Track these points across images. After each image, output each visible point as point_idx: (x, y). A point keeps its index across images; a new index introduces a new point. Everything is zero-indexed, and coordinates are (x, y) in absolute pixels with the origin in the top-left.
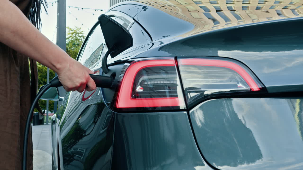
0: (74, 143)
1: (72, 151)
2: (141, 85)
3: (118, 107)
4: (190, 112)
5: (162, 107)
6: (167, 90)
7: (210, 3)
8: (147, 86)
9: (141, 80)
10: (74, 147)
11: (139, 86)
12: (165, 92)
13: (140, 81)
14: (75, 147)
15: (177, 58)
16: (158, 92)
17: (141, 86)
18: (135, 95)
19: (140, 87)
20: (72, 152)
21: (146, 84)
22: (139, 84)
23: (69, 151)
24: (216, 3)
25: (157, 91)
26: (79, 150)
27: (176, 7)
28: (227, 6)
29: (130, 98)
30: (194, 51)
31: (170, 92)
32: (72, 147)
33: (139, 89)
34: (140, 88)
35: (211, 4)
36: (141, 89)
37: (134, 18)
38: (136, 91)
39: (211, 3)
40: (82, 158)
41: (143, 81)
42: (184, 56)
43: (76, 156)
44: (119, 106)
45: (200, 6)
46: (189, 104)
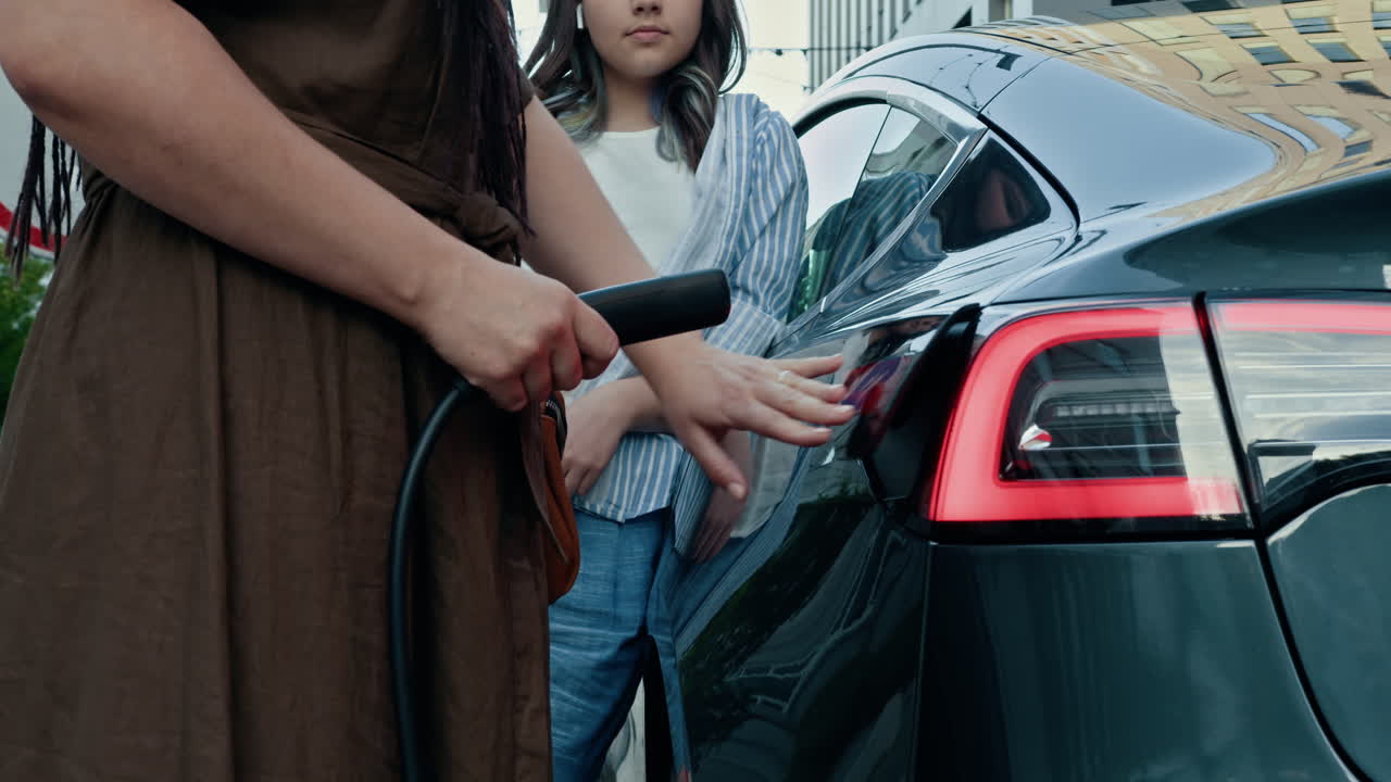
0: (753, 643)
1: (741, 676)
2: (1040, 420)
3: (938, 518)
4: (1271, 540)
5: (1141, 520)
6: (1142, 446)
7: (1295, 31)
8: (1070, 425)
9: (1040, 398)
10: (749, 660)
11: (1030, 425)
12: (1133, 454)
13: (1038, 405)
14: (754, 660)
15: (1206, 300)
16: (1120, 451)
17: (1041, 427)
18: (1012, 466)
19: (1035, 432)
20: (740, 682)
21: (1063, 418)
22: (1031, 416)
23: (730, 679)
24: (1326, 28)
25: (1114, 449)
26: (771, 674)
27: (1126, 57)
28: (1379, 40)
29: (994, 478)
30: (1268, 267)
31: (1153, 453)
32: (741, 660)
33: (1031, 438)
34: (1036, 435)
35: (1302, 33)
36: (1040, 438)
37: (982, 113)
38: (1020, 448)
39: (1303, 30)
40: (786, 707)
41: (1051, 403)
42: (1235, 289)
43: (759, 698)
44: (943, 511)
45: (1248, 46)
46: (1265, 508)
